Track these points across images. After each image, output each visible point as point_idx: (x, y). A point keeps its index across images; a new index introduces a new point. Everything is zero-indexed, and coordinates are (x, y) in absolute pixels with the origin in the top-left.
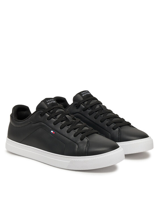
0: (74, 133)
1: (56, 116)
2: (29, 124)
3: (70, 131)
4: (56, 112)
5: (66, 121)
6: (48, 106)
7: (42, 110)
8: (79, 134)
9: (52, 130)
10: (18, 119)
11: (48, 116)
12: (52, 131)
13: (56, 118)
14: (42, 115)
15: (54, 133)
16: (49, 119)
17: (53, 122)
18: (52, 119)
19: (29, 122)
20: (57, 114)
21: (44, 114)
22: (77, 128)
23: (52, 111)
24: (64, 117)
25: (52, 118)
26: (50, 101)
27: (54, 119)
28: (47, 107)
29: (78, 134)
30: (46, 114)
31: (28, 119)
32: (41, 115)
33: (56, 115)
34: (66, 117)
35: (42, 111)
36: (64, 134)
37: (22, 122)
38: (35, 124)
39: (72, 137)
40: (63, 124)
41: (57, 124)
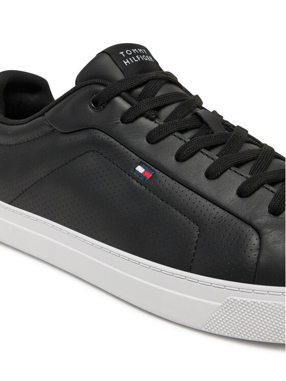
0: (240, 181)
1: (159, 109)
2: (46, 135)
3: (221, 174)
4: (158, 94)
5: (196, 131)
6: (124, 69)
7: (103, 85)
8: (262, 185)
9: (140, 164)
10: (8, 115)
11: (127, 106)
12: (140, 169)
13: (157, 117)
14: (101, 102)
15: (149, 175)
16: (128, 118)
17: (147, 132)
18: (143, 121)
19: (47, 129)
20: (163, 103)
21: (110, 100)
22: (247, 162)
23: (140, 90)
24: (189, 116)
25: (142, 115)
26: (134, 55)
27: (152, 120)
28: (119, 76)
29: (258, 188)
30: (118, 100)
31: (43, 115)
32: (96, 103)
33: (158, 104)
34: (196, 114)
35: (102, 88)
36: (194, 182)
37: (19, 126)
38: (72, 137)
39: (229, 197)
40: (187, 144)
41: (160, 140)
